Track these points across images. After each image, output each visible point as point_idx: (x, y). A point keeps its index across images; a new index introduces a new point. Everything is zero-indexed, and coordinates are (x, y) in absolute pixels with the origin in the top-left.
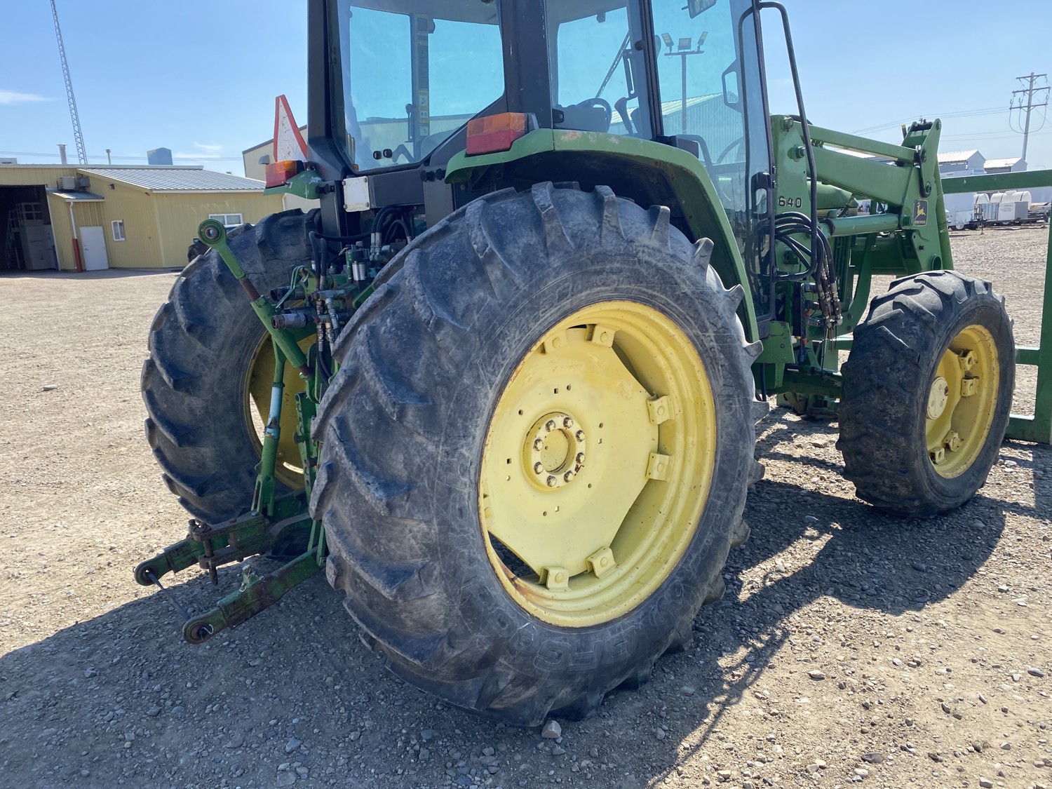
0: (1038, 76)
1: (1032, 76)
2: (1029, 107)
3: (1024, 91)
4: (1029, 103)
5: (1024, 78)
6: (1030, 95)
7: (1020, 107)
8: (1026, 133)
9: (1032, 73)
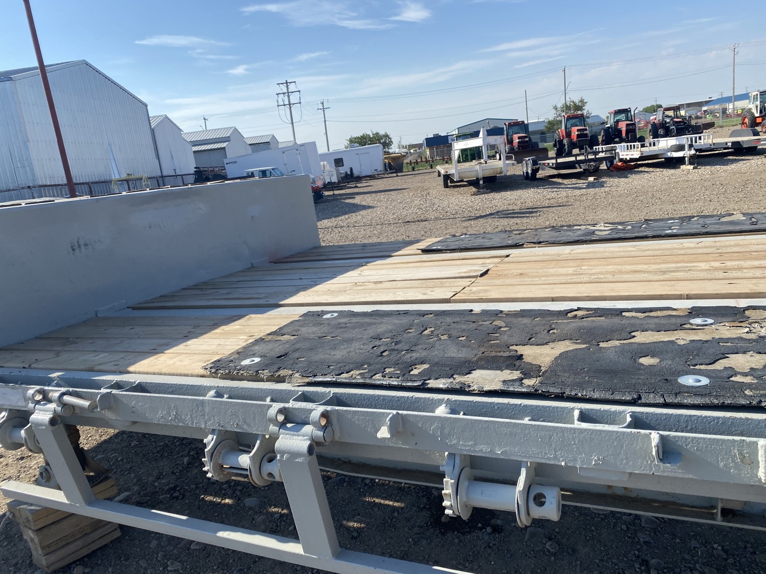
0: (291, 83)
1: (287, 83)
2: (290, 104)
3: (284, 94)
4: (289, 101)
5: (282, 84)
6: (289, 96)
7: (284, 105)
8: (292, 123)
9: (286, 81)
